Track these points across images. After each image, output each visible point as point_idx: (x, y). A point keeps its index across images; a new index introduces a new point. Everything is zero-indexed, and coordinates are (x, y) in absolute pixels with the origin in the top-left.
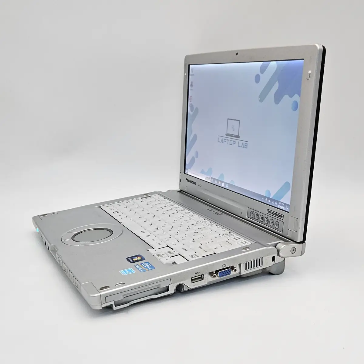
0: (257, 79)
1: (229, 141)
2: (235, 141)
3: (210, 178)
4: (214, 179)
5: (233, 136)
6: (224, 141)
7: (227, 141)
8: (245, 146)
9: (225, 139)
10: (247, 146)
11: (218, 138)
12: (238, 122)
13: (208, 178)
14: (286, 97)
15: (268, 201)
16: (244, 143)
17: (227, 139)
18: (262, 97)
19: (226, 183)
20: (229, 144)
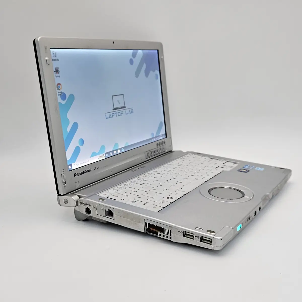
0: (131, 62)
1: (117, 114)
2: (122, 112)
3: (103, 155)
4: (109, 153)
5: (119, 109)
6: (113, 115)
7: (115, 114)
8: (131, 111)
9: (112, 114)
10: (133, 111)
11: (106, 115)
12: (123, 96)
13: (101, 156)
14: (151, 72)
15: (153, 140)
16: (130, 110)
17: (114, 112)
18: (137, 74)
19: (120, 149)
20: (117, 115)
